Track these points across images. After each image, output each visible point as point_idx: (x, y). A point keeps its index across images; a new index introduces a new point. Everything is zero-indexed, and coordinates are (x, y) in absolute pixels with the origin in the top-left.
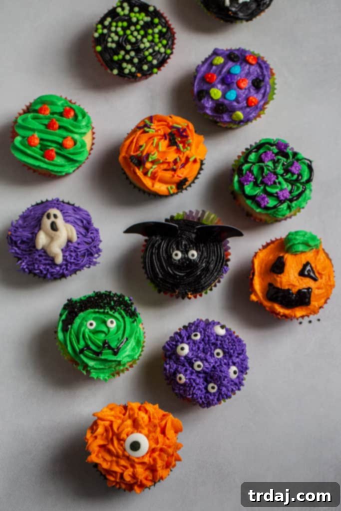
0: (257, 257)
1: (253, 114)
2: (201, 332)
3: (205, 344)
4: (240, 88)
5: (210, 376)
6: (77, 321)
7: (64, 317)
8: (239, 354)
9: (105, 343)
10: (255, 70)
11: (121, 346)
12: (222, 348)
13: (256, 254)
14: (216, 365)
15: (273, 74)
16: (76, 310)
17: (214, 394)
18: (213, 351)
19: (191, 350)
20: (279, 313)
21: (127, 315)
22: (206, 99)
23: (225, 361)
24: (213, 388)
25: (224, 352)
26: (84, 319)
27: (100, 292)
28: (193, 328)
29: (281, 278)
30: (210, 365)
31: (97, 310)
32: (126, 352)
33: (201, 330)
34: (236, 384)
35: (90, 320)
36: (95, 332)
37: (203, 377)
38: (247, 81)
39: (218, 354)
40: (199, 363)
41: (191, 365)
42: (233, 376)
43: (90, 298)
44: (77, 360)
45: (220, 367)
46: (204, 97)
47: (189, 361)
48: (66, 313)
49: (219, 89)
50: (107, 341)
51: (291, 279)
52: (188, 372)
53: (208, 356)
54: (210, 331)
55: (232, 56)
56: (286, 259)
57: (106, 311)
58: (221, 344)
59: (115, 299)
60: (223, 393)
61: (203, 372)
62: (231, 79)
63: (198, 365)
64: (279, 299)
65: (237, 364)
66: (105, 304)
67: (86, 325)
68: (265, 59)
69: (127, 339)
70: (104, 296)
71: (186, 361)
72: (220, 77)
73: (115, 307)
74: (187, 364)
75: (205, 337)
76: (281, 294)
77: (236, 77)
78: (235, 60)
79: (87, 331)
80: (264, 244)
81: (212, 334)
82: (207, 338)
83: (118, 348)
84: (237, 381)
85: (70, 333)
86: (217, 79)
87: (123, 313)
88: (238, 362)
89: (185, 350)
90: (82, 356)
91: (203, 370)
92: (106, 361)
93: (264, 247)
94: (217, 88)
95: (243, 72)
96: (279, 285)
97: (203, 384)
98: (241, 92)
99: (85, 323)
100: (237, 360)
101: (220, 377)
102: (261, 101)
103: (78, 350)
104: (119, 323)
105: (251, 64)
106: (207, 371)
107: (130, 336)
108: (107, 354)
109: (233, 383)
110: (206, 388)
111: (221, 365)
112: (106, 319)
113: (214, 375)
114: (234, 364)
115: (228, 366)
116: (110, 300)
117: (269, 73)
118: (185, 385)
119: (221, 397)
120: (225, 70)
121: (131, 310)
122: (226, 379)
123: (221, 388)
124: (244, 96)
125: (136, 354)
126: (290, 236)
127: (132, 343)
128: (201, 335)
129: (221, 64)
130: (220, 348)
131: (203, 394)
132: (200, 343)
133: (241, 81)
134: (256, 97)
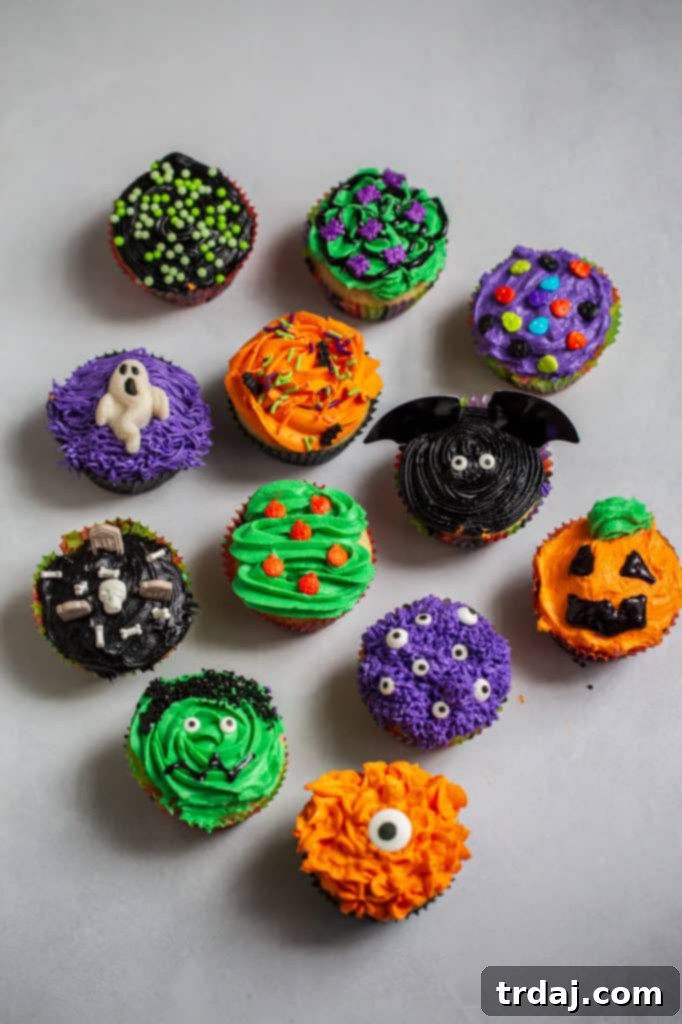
0: (542, 553)
1: (576, 364)
2: (433, 614)
3: (438, 634)
4: (557, 316)
5: (440, 688)
6: (168, 716)
7: (144, 709)
8: (497, 662)
9: (213, 758)
10: (585, 289)
11: (241, 767)
12: (467, 643)
13: (539, 550)
14: (453, 671)
15: (616, 298)
16: (167, 697)
17: (442, 722)
18: (450, 647)
19: (412, 641)
20: (593, 646)
21: (258, 715)
22: (494, 330)
23: (470, 667)
24: (441, 710)
25: (470, 651)
26: (180, 715)
27: (213, 671)
28: (421, 607)
29: (589, 581)
30: (441, 668)
31: (204, 700)
32: (248, 780)
33: (435, 610)
34: (484, 712)
35: (190, 716)
36: (199, 738)
37: (426, 690)
38: (570, 304)
39: (459, 653)
40: (423, 662)
41: (409, 664)
42: (481, 696)
43: (195, 678)
44: (159, 785)
45: (460, 674)
46: (491, 327)
47: (405, 659)
48: (149, 701)
49: (519, 315)
50: (217, 756)
51: (606, 583)
52: (401, 675)
53: (441, 653)
54: (449, 613)
55: (547, 261)
56: (595, 548)
57: (221, 703)
58: (466, 637)
59: (240, 684)
60: (458, 723)
61: (428, 679)
62: (542, 299)
63: (421, 666)
64: (590, 619)
65: (490, 678)
66: (220, 691)
67: (182, 725)
68: (605, 272)
69: (254, 756)
70: (220, 678)
71: (399, 658)
72: (522, 295)
73: (238, 698)
74: (401, 664)
75: (439, 622)
76: (592, 611)
77: (550, 296)
78: (552, 267)
79: (183, 735)
80: (552, 531)
81: (452, 618)
82: (442, 625)
83: (237, 771)
84: (486, 707)
85: (152, 739)
86: (517, 298)
87: (252, 712)
88: (493, 675)
89: (401, 639)
90: (169, 779)
91: (428, 675)
92: (211, 792)
93: (552, 537)
94: (515, 312)
95: (562, 290)
96: (586, 596)
97: (426, 701)
98: (558, 323)
99: (180, 721)
100: (491, 670)
101: (457, 691)
102: (591, 342)
103: (163, 767)
104: (242, 726)
105: (578, 277)
106: (435, 677)
107: (261, 750)
108: (215, 779)
109: (478, 708)
110: (429, 710)
111: (461, 671)
112: (219, 716)
113: (446, 687)
114: (485, 676)
115: (474, 675)
116: (231, 686)
117: (610, 295)
118: (391, 698)
119: (454, 732)
120: (531, 283)
121: (267, 708)
122: (467, 697)
123: (456, 713)
124: (562, 330)
125: (268, 786)
126: (598, 508)
127: (262, 766)
128: (433, 619)
129: (524, 273)
130: (463, 643)
131: (421, 719)
132: (430, 631)
133: (558, 303)
134: (583, 334)
